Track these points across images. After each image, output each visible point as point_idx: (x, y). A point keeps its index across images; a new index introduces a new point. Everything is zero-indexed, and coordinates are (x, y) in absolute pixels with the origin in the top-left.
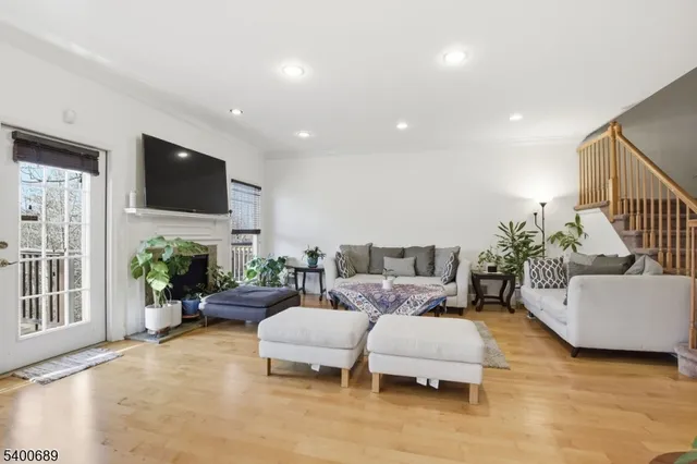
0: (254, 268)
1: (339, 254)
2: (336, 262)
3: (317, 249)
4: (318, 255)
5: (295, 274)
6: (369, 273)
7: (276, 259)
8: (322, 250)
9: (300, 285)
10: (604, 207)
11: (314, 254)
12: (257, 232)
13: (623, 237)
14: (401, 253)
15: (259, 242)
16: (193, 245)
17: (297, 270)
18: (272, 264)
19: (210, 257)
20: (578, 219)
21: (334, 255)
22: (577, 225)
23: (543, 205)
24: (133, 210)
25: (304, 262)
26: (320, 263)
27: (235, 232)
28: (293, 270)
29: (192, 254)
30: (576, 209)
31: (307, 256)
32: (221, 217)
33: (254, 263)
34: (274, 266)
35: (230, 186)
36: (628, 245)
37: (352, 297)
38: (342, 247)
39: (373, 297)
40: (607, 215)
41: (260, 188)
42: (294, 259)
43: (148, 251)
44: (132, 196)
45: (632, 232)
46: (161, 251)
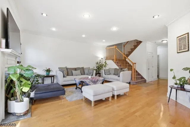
10: (113, 60)
13: (117, 65)
14: (75, 69)
20: (106, 62)
22: (105, 63)
23: (102, 58)
30: (105, 60)
36: (118, 67)
39: (92, 81)
40: (114, 61)
45: (119, 64)
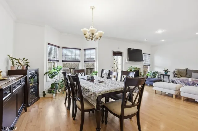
0: (149, 74)
1: (175, 71)
2: (174, 73)
3: (167, 70)
4: (168, 71)
5: (161, 76)
6: (186, 77)
7: (155, 72)
8: (169, 70)
9: (162, 79)
11: (166, 71)
12: (150, 65)
15: (150, 68)
16: (137, 68)
17: (161, 75)
18: (154, 73)
19: (139, 71)
21: (173, 71)
24: (127, 62)
25: (164, 73)
26: (168, 73)
27: (144, 65)
28: (160, 75)
29: (137, 70)
31: (164, 72)
32: (141, 62)
33: (149, 73)
34: (155, 74)
35: (143, 55)
37: (178, 81)
38: (176, 69)
39: (185, 82)
41: (150, 54)
42: (160, 72)
43: (129, 69)
44: (127, 59)
46: (132, 69)
